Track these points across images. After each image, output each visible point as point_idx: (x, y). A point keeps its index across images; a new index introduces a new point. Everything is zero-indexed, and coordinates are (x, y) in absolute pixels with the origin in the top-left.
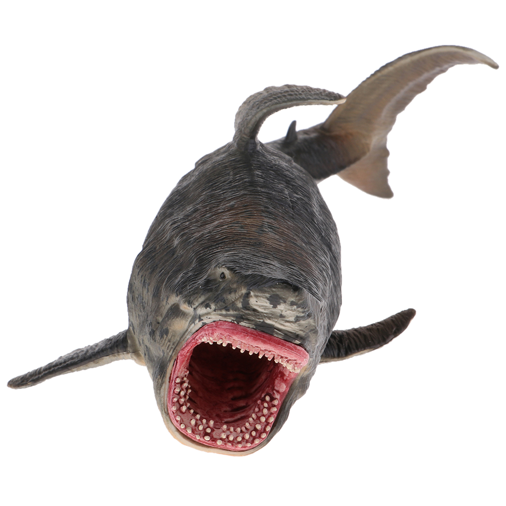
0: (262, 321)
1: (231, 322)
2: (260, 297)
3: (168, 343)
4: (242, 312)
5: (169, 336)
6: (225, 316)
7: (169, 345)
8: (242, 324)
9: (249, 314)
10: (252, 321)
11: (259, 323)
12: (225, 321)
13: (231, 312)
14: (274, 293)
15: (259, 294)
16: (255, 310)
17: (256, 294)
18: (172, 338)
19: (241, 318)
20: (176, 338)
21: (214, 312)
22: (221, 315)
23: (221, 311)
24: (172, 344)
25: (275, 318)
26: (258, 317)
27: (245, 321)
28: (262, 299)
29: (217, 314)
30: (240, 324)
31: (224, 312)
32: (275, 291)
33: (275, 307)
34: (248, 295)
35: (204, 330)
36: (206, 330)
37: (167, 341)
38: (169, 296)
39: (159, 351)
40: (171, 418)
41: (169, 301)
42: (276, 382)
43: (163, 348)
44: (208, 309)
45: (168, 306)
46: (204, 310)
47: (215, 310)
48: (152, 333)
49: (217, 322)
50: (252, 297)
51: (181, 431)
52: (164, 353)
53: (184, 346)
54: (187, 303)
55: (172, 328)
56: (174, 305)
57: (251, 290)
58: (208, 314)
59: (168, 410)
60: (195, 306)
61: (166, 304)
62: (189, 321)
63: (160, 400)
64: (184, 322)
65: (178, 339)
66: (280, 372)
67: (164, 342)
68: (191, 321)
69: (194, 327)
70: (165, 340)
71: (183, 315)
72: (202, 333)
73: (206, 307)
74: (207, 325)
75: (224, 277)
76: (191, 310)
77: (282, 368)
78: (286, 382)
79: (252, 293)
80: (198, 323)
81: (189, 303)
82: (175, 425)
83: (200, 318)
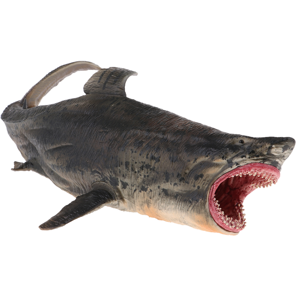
0: (274, 160)
1: (260, 163)
2: (279, 147)
3: (204, 182)
4: (266, 156)
5: (204, 178)
6: (257, 160)
7: (204, 183)
8: (266, 163)
9: (270, 157)
10: (271, 160)
11: (273, 161)
12: (256, 163)
13: (260, 157)
14: (287, 144)
15: (279, 146)
16: (273, 155)
17: (277, 146)
18: (207, 178)
19: (264, 160)
20: (209, 178)
21: (249, 159)
22: (253, 160)
23: (254, 157)
24: (206, 182)
25: (281, 158)
26: (274, 158)
27: (268, 161)
28: (280, 148)
29: (251, 160)
30: (265, 163)
31: (255, 158)
32: (287, 143)
33: (284, 151)
34: (270, 148)
35: (239, 169)
36: (241, 169)
37: (202, 181)
38: (198, 158)
39: (192, 188)
40: (214, 219)
41: (197, 161)
42: (240, 197)
43: (199, 185)
44: (244, 158)
45: (196, 163)
46: (240, 159)
47: (249, 158)
48: (182, 180)
49: (251, 164)
50: (273, 148)
51: (220, 225)
52: (199, 187)
53: (217, 181)
54: (221, 158)
55: (206, 173)
56: (202, 162)
57: (273, 144)
58: (243, 161)
59: (212, 215)
60: (228, 159)
61: (194, 162)
62: (222, 167)
63: (206, 211)
64: (217, 168)
65: (211, 178)
66: (242, 191)
67: (199, 181)
68: (224, 167)
69: (230, 169)
70: (201, 180)
71: (217, 165)
72: (236, 172)
73: (242, 157)
74: (242, 166)
75: (242, 142)
76: (224, 162)
77: (245, 189)
78: (246, 196)
79: (274, 146)
80: (235, 167)
81: (223, 158)
82: (217, 222)
83: (237, 164)
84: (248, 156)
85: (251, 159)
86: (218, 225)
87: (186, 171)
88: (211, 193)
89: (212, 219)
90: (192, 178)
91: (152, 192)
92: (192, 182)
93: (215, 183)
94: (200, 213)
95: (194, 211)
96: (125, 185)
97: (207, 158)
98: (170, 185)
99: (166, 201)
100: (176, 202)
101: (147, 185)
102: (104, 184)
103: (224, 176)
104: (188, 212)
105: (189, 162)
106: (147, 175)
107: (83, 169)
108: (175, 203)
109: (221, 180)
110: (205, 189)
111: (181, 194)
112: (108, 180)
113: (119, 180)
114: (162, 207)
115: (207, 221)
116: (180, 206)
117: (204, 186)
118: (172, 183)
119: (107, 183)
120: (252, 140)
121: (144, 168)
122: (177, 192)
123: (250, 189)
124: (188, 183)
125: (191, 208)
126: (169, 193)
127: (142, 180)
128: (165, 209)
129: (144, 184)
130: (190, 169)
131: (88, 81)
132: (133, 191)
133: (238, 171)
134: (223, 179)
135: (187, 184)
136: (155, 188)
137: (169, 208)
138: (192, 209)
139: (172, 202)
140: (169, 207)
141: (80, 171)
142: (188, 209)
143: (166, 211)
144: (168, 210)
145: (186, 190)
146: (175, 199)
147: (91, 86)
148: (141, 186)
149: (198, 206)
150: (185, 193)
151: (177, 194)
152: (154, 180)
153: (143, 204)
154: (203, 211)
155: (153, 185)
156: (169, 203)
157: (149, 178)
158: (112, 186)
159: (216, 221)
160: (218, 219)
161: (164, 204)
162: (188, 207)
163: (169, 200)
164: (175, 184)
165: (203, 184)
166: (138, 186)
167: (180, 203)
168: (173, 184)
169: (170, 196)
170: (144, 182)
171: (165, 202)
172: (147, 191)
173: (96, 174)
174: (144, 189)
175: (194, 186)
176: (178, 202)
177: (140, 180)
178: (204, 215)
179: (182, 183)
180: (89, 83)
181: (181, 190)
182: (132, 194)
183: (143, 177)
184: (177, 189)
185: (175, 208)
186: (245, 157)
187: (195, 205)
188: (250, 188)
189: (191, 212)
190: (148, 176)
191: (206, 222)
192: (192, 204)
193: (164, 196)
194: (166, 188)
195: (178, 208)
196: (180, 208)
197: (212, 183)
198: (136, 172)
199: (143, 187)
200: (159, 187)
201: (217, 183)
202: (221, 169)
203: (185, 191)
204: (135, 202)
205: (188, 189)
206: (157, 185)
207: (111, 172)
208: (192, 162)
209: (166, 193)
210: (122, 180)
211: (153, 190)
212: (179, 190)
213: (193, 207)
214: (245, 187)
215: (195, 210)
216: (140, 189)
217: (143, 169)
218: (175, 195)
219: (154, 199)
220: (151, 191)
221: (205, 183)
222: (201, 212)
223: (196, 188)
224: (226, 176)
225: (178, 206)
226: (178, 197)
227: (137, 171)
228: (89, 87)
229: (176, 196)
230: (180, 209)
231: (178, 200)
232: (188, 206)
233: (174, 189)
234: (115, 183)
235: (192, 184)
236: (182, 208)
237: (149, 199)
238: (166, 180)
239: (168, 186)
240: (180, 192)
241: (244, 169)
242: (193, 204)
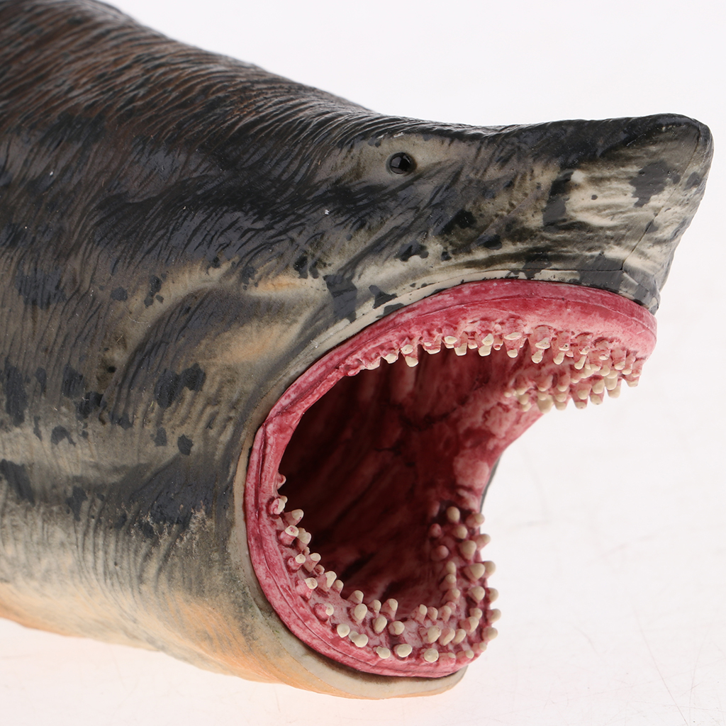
0: (596, 253)
1: (507, 279)
2: (608, 179)
3: (209, 410)
4: (543, 238)
5: (209, 388)
6: (489, 263)
7: (213, 418)
8: (546, 274)
9: (565, 242)
10: (574, 258)
11: (590, 262)
12: (485, 280)
13: (509, 248)
14: (655, 159)
15: (607, 173)
16: (582, 226)
17: (597, 174)
18: (226, 390)
19: (536, 258)
20: (238, 387)
21: (444, 263)
22: (470, 264)
23: (469, 252)
24: (223, 408)
25: (633, 238)
26: (589, 245)
27: (555, 265)
28: (615, 184)
29: (457, 266)
30: (538, 276)
31: (481, 255)
32: (655, 154)
33: (642, 202)
34: (561, 187)
35: (396, 326)
36: (408, 324)
37: (199, 407)
38: (164, 276)
39: (151, 447)
40: (286, 619)
41: (163, 293)
42: (460, 464)
43: (184, 430)
44: (415, 260)
46: (395, 268)
47: (445, 256)
48: (91, 406)
49: (456, 289)
50: (577, 186)
51: (323, 650)
52: (185, 444)
53: (284, 402)
54: (292, 270)
55: (219, 361)
56: (193, 296)
57: (575, 166)
58: (414, 274)
59: (271, 598)
60: (329, 271)
61: (148, 302)
62: (302, 320)
63: (233, 580)
64: (277, 329)
65: (250, 387)
66: (470, 432)
67: (183, 411)
68: (314, 318)
69: (343, 329)
70: (192, 404)
71: (275, 311)
72: (382, 340)
73: (405, 256)
74: (409, 308)
75: (404, 163)
76: (312, 287)
77: (479, 419)
78: (492, 457)
79: (578, 176)
80: (369, 313)
81: (300, 266)
82: (304, 636)
83: (381, 297)
84: (435, 247)
85: (453, 261)
86: (311, 650)
87: (108, 355)
88: (253, 474)
89: (274, 621)
90: (145, 396)
92: (145, 414)
93: (272, 413)
94: (201, 592)
95: (170, 579)
97: (216, 273)
98: (35, 442)
99: (26, 530)
100: (80, 536)
103: (317, 371)
104: (144, 588)
105: (122, 305)
108: (73, 539)
109: (302, 396)
110: (219, 454)
111: (97, 489)
114: (12, 562)
115: (247, 632)
117: (213, 433)
118: (42, 429)
120: (457, 152)
122: (76, 479)
123: (512, 416)
124: (125, 422)
125: (153, 567)
126: (36, 482)
128: (30, 575)
130: (132, 343)
133: (392, 337)
134: (313, 386)
135: (119, 429)
137: (48, 571)
138: (160, 570)
139: (59, 534)
140: (45, 562)
142: (142, 570)
143: (35, 584)
144: (46, 577)
145: (119, 462)
146: (71, 517)
149: (188, 553)
150: (115, 479)
151: (76, 490)
154: (218, 578)
156: (45, 543)
159: (294, 628)
160: (306, 618)
161: (20, 547)
162: (140, 560)
163: (40, 523)
164: (60, 434)
165: (209, 425)
167: (100, 541)
168: (46, 433)
169: (45, 499)
171: (21, 536)
175: (161, 439)
176: (85, 534)
178: (224, 599)
179: (94, 426)
181: (97, 467)
184: (73, 459)
185: (80, 567)
186: (422, 251)
187: (172, 546)
188: (506, 409)
189: (156, 588)
191: (242, 640)
192: (155, 544)
193: (12, 504)
194: (17, 460)
195: (95, 568)
196: (100, 569)
197: (256, 415)
201: (286, 411)
202: (296, 329)
203: (116, 470)
205: (130, 460)
208: (136, 302)
209: (19, 486)
212: (86, 465)
214: (483, 407)
215: (177, 574)
218: (70, 493)
221: (220, 418)
222: (206, 582)
223: (172, 450)
224: (329, 371)
225: (90, 557)
226: (85, 505)
229: (72, 502)
230: (105, 574)
231: (84, 520)
232: (136, 552)
233: (61, 462)
235: (150, 428)
236: (111, 564)
238: (8, 411)
239: (23, 445)
240: (92, 474)
241: (420, 321)
242: (165, 541)
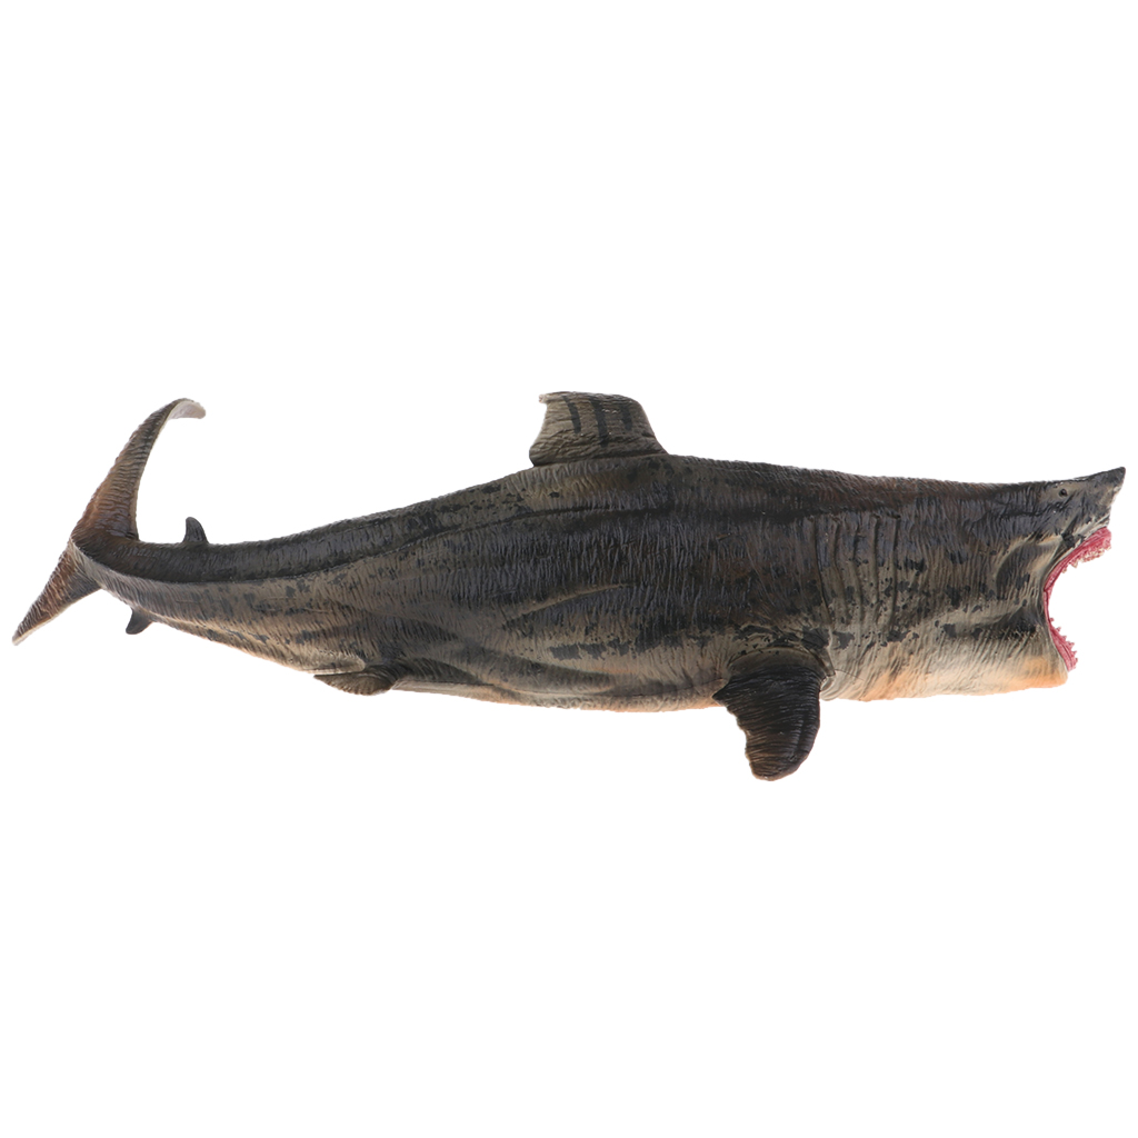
7: (1033, 591)
18: (1035, 580)
35: (1084, 548)
36: (1087, 547)
37: (1029, 588)
38: (1009, 543)
39: (1012, 607)
41: (1008, 550)
43: (1024, 597)
45: (1007, 555)
46: (1086, 526)
49: (1098, 532)
52: (1025, 602)
54: (1054, 533)
55: (1033, 570)
56: (1019, 549)
61: (1004, 554)
62: (1055, 551)
65: (1039, 578)
67: (1024, 591)
68: (1059, 550)
69: (1070, 551)
71: (1047, 549)
73: (1087, 522)
76: (1058, 539)
80: (1078, 544)
81: (1056, 531)
83: (1082, 538)
90: (1012, 587)
91: (919, 640)
92: (1012, 594)
94: (1041, 654)
95: (1025, 652)
96: (844, 640)
97: (1026, 540)
98: (963, 614)
99: (951, 649)
100: (976, 646)
101: (907, 626)
102: (777, 653)
104: (1009, 659)
105: (994, 557)
106: (903, 604)
107: (708, 633)
108: (972, 648)
110: (1036, 604)
111: (988, 627)
112: (797, 639)
113: (830, 632)
116: (987, 651)
117: (1034, 596)
118: (968, 608)
119: (792, 646)
121: (892, 592)
122: (977, 625)
124: (1004, 599)
125: (1017, 649)
126: (958, 630)
127: (888, 619)
128: (944, 668)
129: (897, 624)
131: (542, 433)
132: (865, 648)
134: (1057, 574)
135: (1001, 601)
136: (929, 628)
137: (952, 664)
138: (1020, 651)
139: (965, 648)
140: (953, 661)
141: (695, 638)
142: (1011, 652)
143: (943, 671)
144: (949, 668)
145: (999, 614)
146: (973, 640)
147: (555, 444)
148: (887, 632)
149: (1036, 641)
150: (997, 621)
151: (977, 629)
152: (924, 612)
153: (880, 672)
155: (922, 623)
156: (958, 653)
157: (908, 611)
158: (812, 650)
159: (1067, 661)
162: (1011, 649)
163: (957, 645)
164: (976, 608)
166: (879, 635)
167: (988, 646)
169: (961, 636)
170: (893, 620)
171: (947, 652)
172: (904, 640)
173: (756, 634)
174: (895, 636)
175: (1017, 602)
176: (980, 645)
177: (883, 620)
180: (550, 439)
182: (858, 656)
183: (889, 611)
184: (977, 618)
187: (1029, 639)
190: (905, 607)
191: (1050, 669)
192: (1020, 641)
193: (947, 641)
194: (952, 623)
197: (1042, 588)
198: (872, 605)
199: (891, 633)
200: (937, 624)
202: (1053, 555)
203: (997, 618)
204: (863, 673)
205: (1004, 612)
206: (934, 621)
207: (806, 620)
208: (1000, 554)
209: (950, 632)
210: (839, 631)
211: (921, 634)
212: (983, 618)
213: (1025, 645)
215: (1030, 650)
216: (884, 639)
217: (889, 595)
218: (973, 630)
219: (923, 651)
220: (916, 636)
221: (1035, 591)
223: (1020, 606)
225: (979, 653)
226: (981, 634)
227: (874, 601)
228: (550, 446)
229: (975, 634)
230: (985, 659)
231: (980, 639)
233: (973, 620)
234: (816, 641)
235: (1014, 598)
237: (906, 656)
238: (953, 604)
239: (958, 617)
240: (985, 622)
242: (1024, 640)
